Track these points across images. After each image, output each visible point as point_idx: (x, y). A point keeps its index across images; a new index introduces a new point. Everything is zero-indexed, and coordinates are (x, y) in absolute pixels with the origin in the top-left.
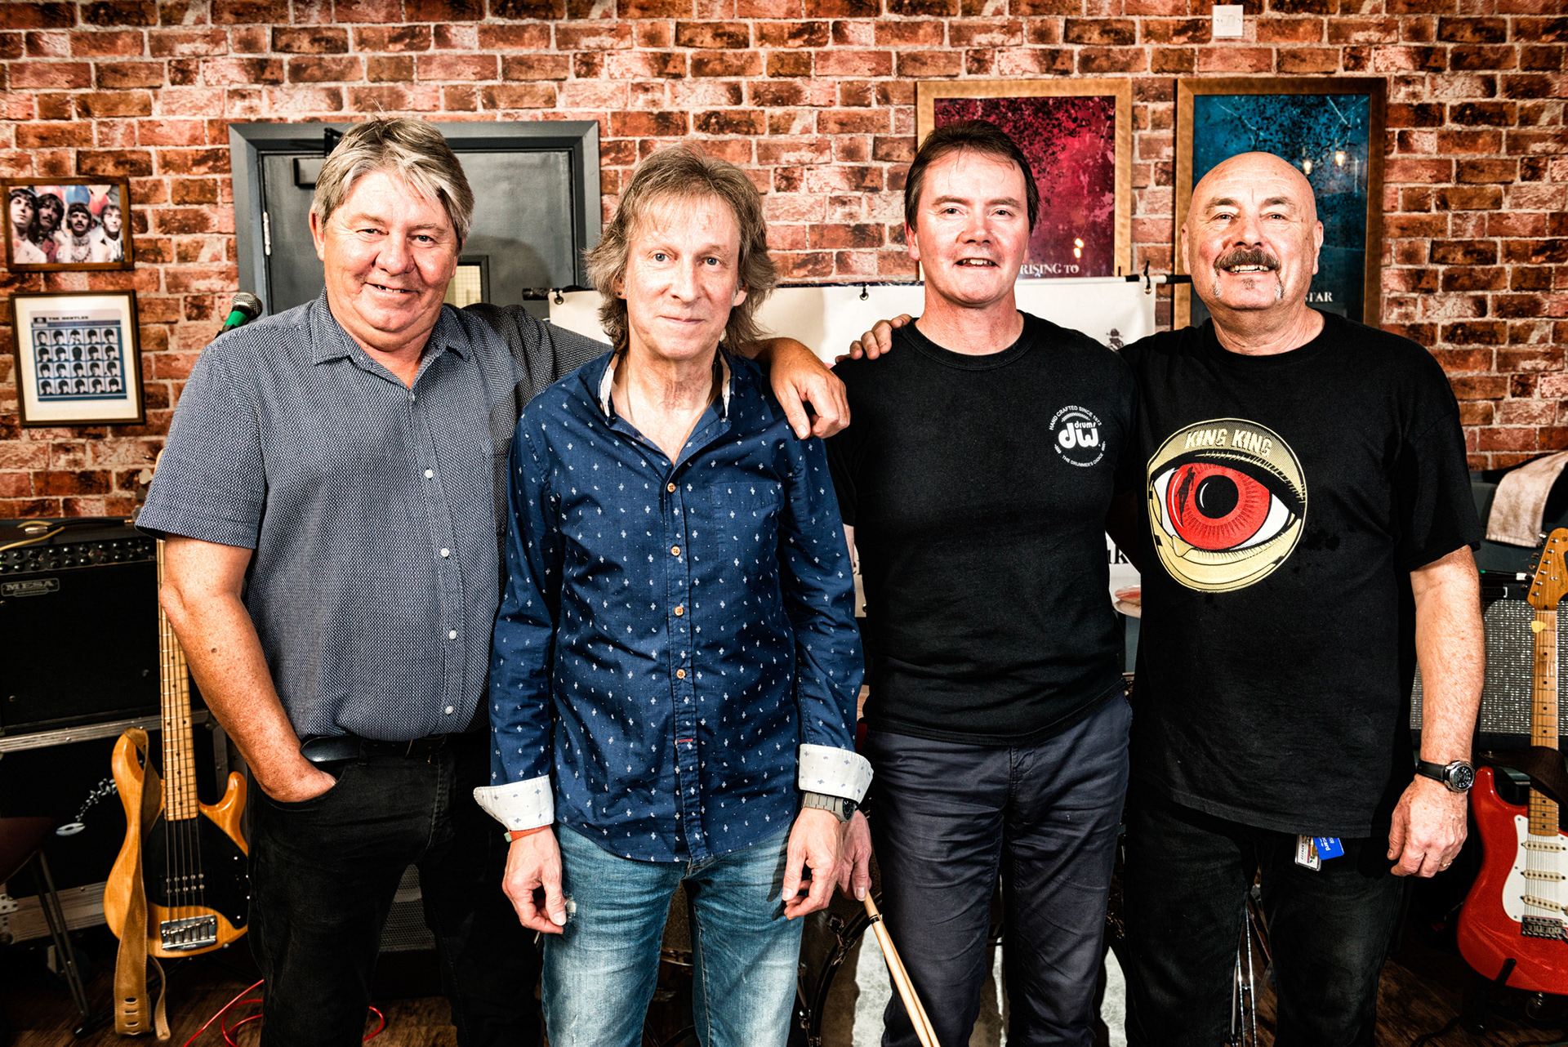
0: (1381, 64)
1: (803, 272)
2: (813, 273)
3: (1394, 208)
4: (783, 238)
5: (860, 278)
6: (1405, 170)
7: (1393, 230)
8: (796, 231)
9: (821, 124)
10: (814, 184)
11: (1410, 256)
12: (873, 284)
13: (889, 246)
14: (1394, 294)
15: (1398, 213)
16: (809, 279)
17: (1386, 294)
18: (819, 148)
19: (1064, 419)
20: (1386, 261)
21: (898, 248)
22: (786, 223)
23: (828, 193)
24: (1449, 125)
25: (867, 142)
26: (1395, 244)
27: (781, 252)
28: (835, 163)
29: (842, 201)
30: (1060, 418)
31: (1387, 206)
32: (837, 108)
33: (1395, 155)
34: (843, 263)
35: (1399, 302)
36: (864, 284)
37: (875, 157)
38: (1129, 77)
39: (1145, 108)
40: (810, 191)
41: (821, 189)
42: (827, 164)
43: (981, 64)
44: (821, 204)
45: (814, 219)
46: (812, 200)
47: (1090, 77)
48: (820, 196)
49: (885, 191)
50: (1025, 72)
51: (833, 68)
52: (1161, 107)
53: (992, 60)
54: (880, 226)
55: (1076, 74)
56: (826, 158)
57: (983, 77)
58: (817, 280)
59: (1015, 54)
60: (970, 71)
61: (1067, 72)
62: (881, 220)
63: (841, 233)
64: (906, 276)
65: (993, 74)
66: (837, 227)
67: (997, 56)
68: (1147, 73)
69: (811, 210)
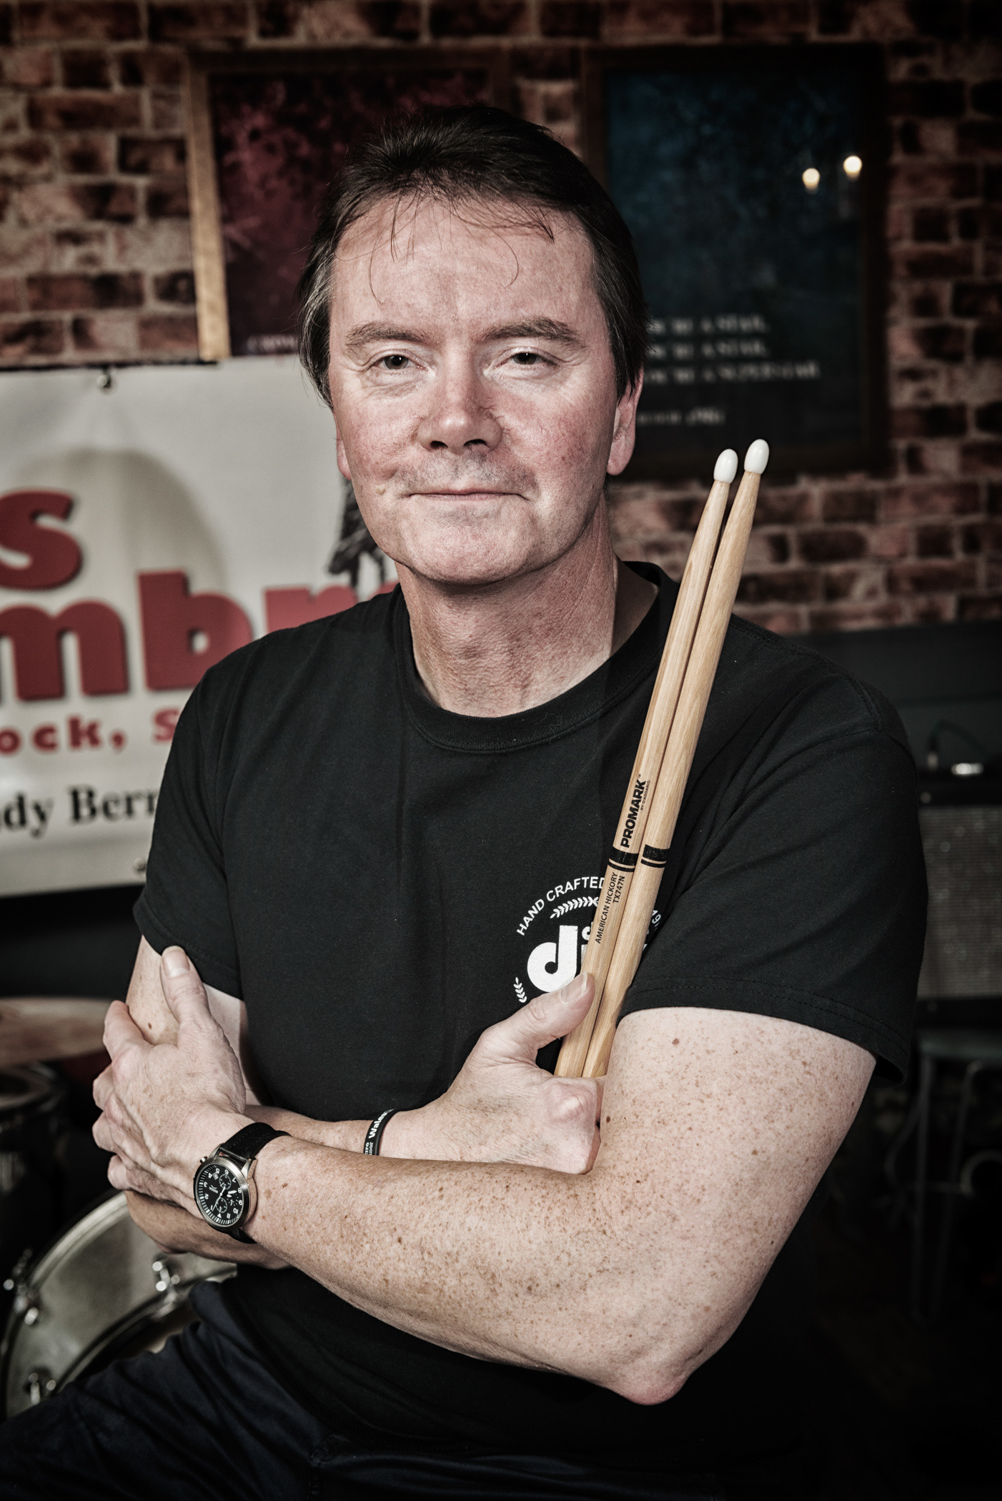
1: (18, 349)
2: (37, 350)
3: (899, 238)
5: (105, 355)
6: (915, 180)
7: (900, 270)
8: (6, 286)
10: (30, 211)
11: (924, 306)
12: (121, 365)
13: (154, 306)
14: (906, 363)
15: (906, 245)
16: (31, 360)
17: (895, 363)
18: (32, 153)
19: (559, 912)
20: (893, 314)
21: (166, 309)
23: (51, 224)
24: (972, 115)
25: (109, 145)
26: (903, 291)
28: (61, 177)
29: (71, 237)
30: (550, 907)
31: (891, 233)
33: (898, 158)
34: (81, 333)
35: (912, 374)
36: (105, 366)
37: (124, 166)
38: (506, 42)
39: (532, 92)
40: (23, 222)
41: (40, 219)
42: (48, 178)
43: (278, 22)
44: (40, 242)
45: (32, 266)
46: (25, 235)
47: (447, 43)
48: (38, 230)
49: (142, 221)
50: (347, 34)
51: (47, 27)
52: (558, 89)
53: (296, 18)
54: (136, 276)
55: (426, 39)
56: (43, 169)
57: (282, 43)
58: (41, 360)
59: (332, 9)
60: (263, 33)
61: (412, 35)
62: (139, 265)
63: (77, 289)
64: (182, 351)
65: (300, 39)
66: (68, 279)
67: (305, 12)
68: (530, 37)
69: (26, 252)
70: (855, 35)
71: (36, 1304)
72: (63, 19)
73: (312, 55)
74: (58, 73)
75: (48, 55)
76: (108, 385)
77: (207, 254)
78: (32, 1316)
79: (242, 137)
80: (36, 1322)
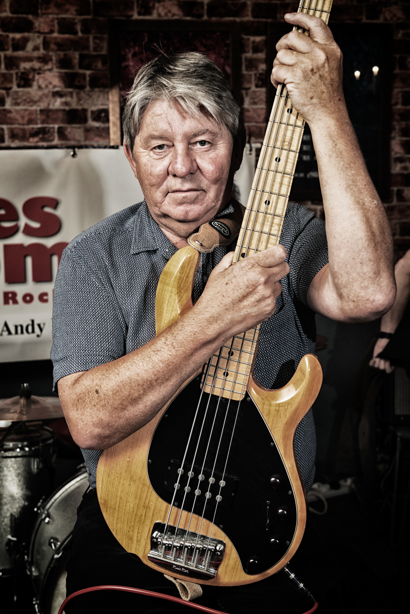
0: (388, 15)
1: (36, 139)
2: (43, 140)
3: (397, 104)
4: (23, 117)
5: (73, 143)
7: (397, 117)
8: (31, 113)
9: (46, 44)
10: (41, 82)
12: (81, 147)
13: (92, 123)
14: (398, 155)
15: (399, 106)
16: (41, 144)
17: (393, 155)
18: (44, 60)
20: (393, 135)
21: (96, 124)
22: (24, 108)
23: (51, 89)
25: (76, 57)
26: (398, 125)
27: (21, 127)
28: (55, 70)
29: (60, 94)
31: (393, 101)
32: (55, 35)
34: (62, 133)
35: (400, 160)
36: (72, 147)
37: (81, 67)
38: (238, 19)
39: (248, 39)
40: (40, 87)
41: (47, 86)
42: (50, 70)
43: (146, 10)
44: (47, 96)
45: (43, 105)
46: (40, 93)
47: (214, 19)
48: (46, 91)
49: (88, 88)
50: (174, 15)
51: (53, 9)
52: (258, 39)
53: (153, 7)
54: (85, 111)
55: (205, 18)
56: (49, 66)
57: (147, 17)
58: (45, 144)
59: (168, 4)
60: (139, 14)
61: (201, 16)
62: (86, 106)
63: (60, 115)
64: (102, 142)
65: (154, 16)
66: (57, 111)
67: (157, 5)
68: (248, 18)
69: (40, 99)
70: (381, 20)
71: (48, 515)
72: (59, 6)
73: (159, 23)
74: (56, 27)
75: (53, 21)
76: (74, 155)
77: (113, 102)
78: (47, 520)
79: (130, 56)
80: (48, 523)
